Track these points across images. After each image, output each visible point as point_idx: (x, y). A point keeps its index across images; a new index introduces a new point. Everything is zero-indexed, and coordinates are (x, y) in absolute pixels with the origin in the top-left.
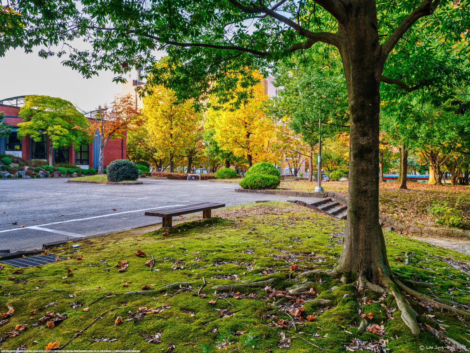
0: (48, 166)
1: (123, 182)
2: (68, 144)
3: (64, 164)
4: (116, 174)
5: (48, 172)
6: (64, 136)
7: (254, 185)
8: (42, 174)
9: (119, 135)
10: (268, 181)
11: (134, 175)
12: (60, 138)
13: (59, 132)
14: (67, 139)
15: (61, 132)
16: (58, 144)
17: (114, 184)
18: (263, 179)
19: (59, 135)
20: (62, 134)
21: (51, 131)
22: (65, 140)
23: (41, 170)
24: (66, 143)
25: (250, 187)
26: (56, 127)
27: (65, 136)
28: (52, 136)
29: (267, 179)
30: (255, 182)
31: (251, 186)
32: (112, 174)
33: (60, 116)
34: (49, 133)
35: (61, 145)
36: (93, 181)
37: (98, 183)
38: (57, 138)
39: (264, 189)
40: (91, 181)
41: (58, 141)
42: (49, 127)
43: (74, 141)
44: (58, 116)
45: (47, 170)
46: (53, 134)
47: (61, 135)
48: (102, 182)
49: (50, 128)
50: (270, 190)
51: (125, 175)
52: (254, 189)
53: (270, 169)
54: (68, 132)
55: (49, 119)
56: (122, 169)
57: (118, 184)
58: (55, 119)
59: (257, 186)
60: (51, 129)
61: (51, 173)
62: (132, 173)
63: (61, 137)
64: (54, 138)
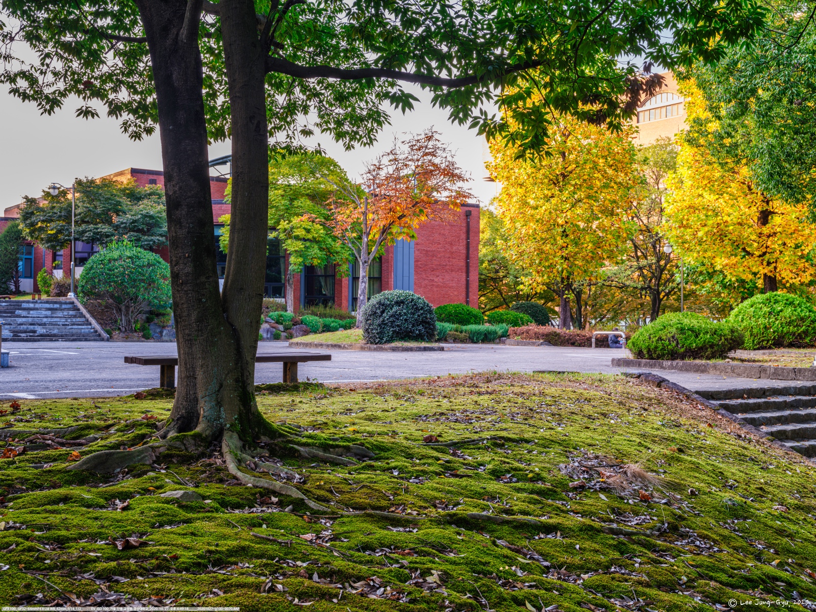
0: (282, 313)
1: (393, 345)
2: (322, 259)
3: (321, 309)
4: (379, 325)
5: (281, 327)
6: (314, 240)
7: (656, 347)
8: (268, 331)
9: (401, 233)
10: (697, 336)
11: (421, 327)
12: (305, 247)
13: (304, 232)
14: (321, 249)
15: (308, 231)
16: (300, 260)
17: (375, 350)
18: (682, 330)
19: (304, 240)
20: (310, 236)
21: (285, 230)
22: (315, 251)
23: (266, 322)
24: (319, 258)
25: (645, 352)
26: (295, 220)
27: (317, 242)
28: (289, 241)
29: (693, 331)
30: (660, 339)
31: (649, 351)
32: (370, 325)
33: (307, 195)
34: (282, 236)
35: (308, 263)
36: (335, 343)
37: (344, 348)
38: (299, 245)
39: (683, 357)
40: (330, 343)
41: (299, 253)
42: (282, 222)
43: (337, 253)
44: (303, 195)
45: (277, 322)
46: (290, 238)
47: (308, 240)
48: (351, 346)
49: (283, 225)
50: (698, 361)
51: (397, 329)
52: (658, 358)
53: (788, 311)
54: (322, 231)
55: (283, 202)
56: (391, 312)
57: (382, 349)
58: (296, 203)
59: (663, 349)
60: (287, 226)
61: (286, 329)
62: (417, 323)
63: (308, 244)
64: (291, 246)
